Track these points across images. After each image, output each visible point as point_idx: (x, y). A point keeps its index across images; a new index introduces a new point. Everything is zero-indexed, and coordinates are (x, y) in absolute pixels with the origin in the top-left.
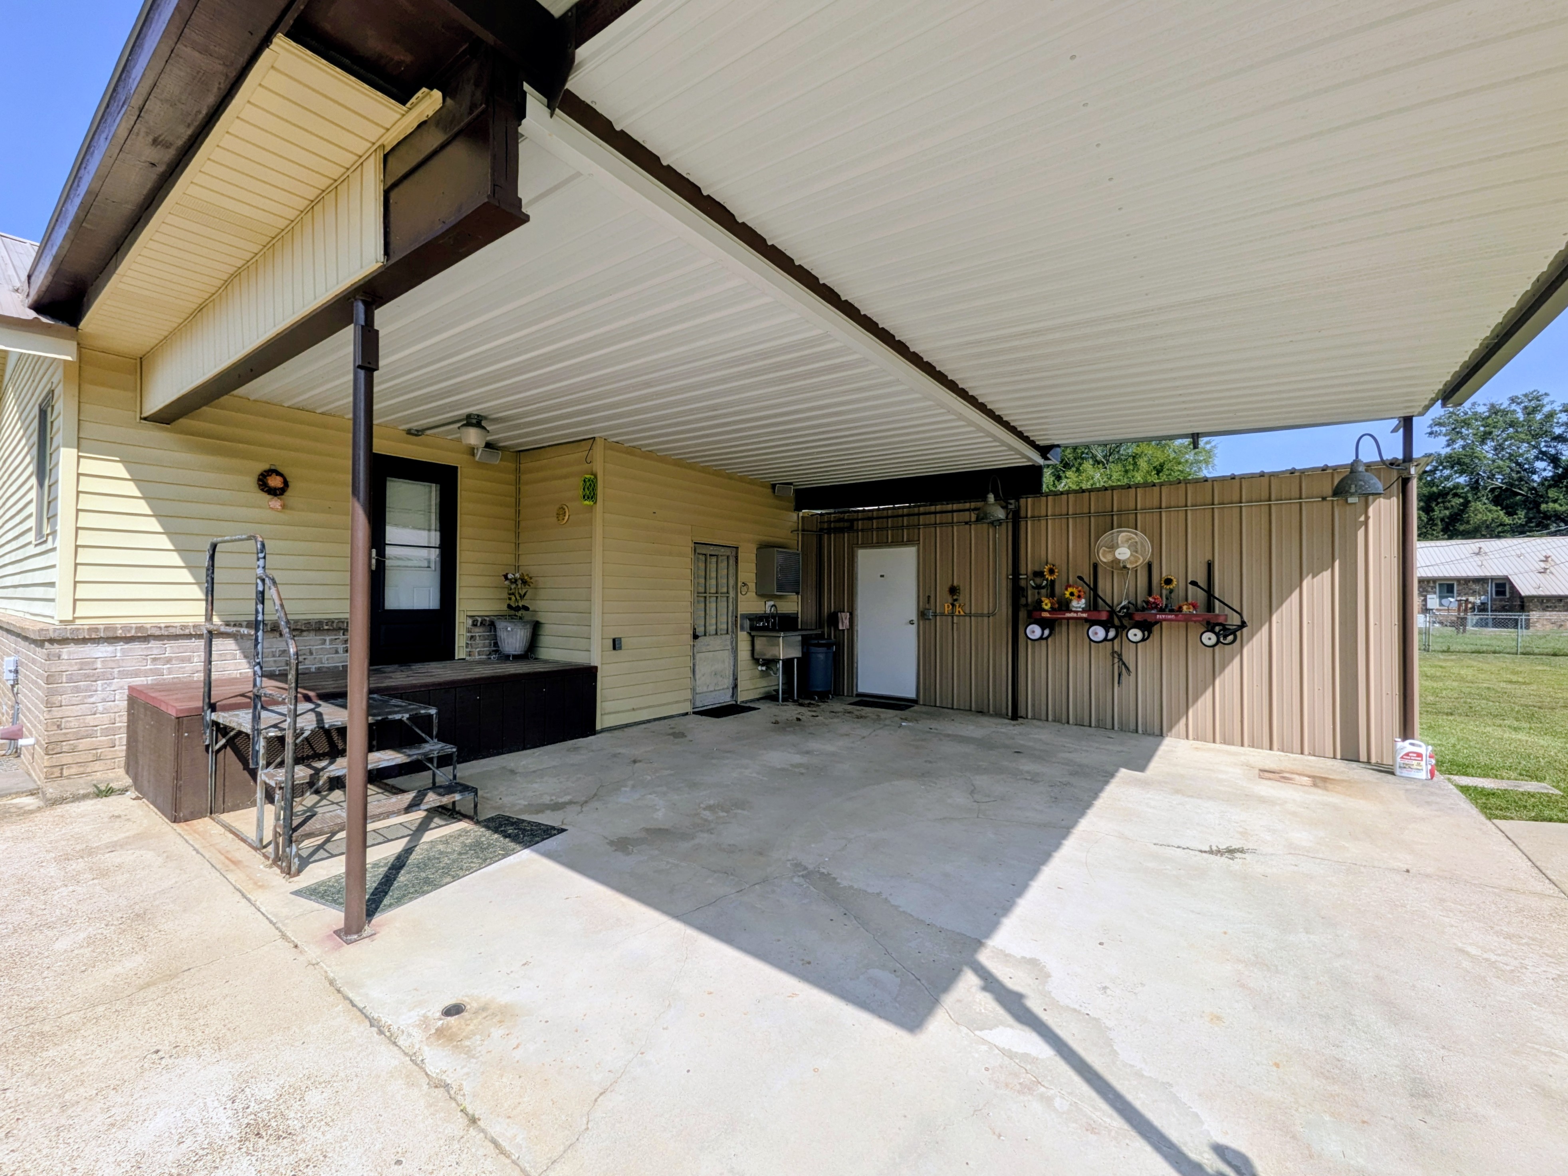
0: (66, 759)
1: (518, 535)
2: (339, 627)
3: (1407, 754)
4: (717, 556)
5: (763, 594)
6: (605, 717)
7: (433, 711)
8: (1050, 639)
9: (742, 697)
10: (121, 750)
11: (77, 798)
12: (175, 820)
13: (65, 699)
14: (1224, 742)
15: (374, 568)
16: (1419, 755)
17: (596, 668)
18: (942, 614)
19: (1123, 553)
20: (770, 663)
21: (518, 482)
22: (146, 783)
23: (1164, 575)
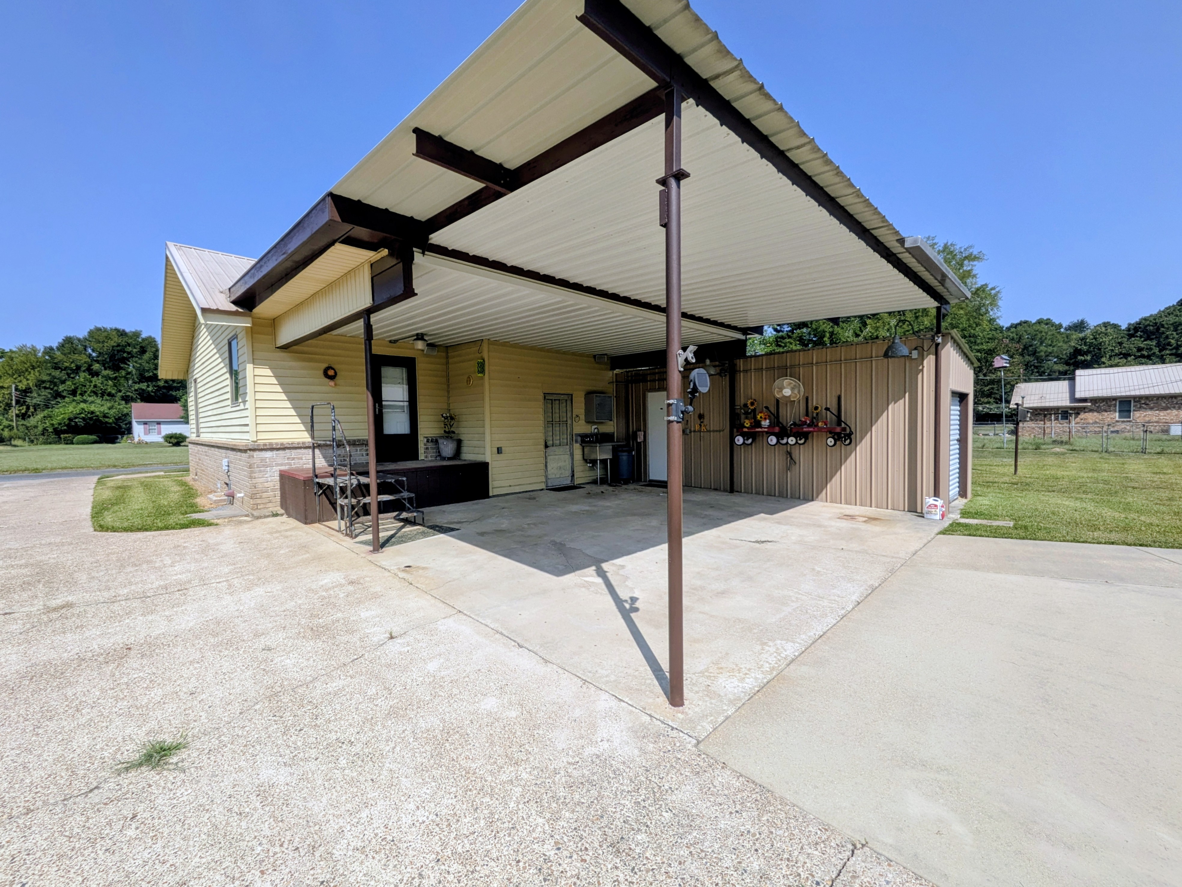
0: (259, 501)
1: (448, 392)
2: (363, 443)
3: (930, 506)
4: (559, 400)
5: (588, 422)
6: (495, 490)
7: (405, 479)
8: (753, 444)
9: (577, 482)
10: (278, 498)
11: (266, 517)
12: (306, 523)
13: (256, 475)
14: (846, 503)
15: (377, 413)
16: (936, 506)
17: (488, 463)
18: (694, 431)
19: (787, 392)
20: (594, 462)
21: (447, 363)
22: (291, 511)
23: (814, 404)
